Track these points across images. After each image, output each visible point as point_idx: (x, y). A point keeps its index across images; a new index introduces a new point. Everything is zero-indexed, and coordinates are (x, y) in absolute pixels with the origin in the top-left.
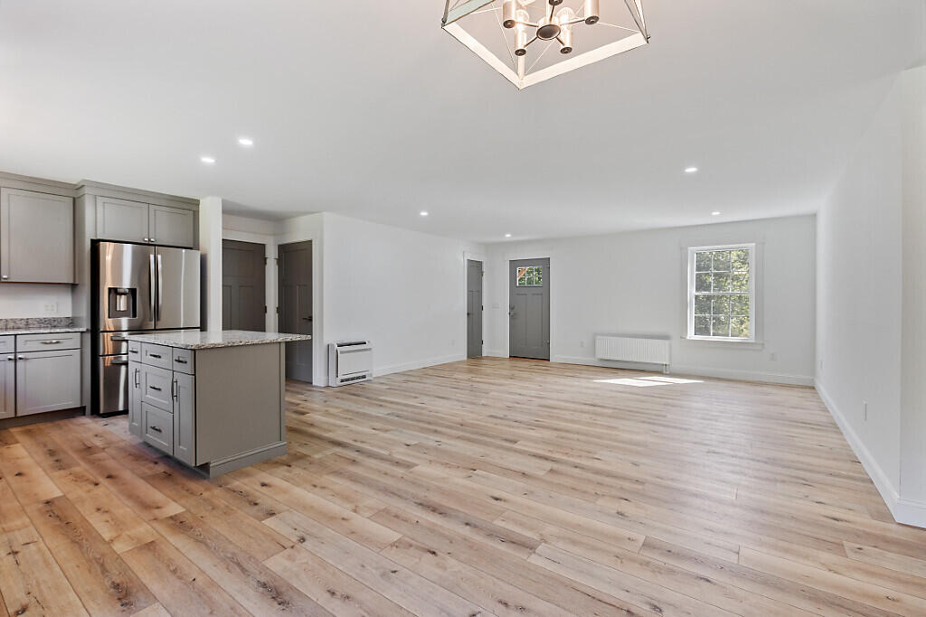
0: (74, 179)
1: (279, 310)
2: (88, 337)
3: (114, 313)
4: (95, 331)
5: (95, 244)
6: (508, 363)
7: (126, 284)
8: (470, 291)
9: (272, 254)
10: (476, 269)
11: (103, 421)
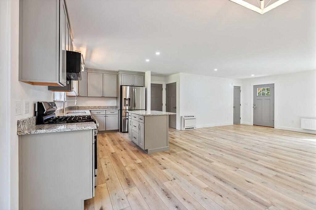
0: (117, 70)
1: (166, 105)
2: (120, 111)
3: (125, 105)
4: (121, 110)
5: (121, 86)
6: (253, 127)
7: (128, 97)
9: (164, 87)
10: (237, 90)
11: (123, 134)
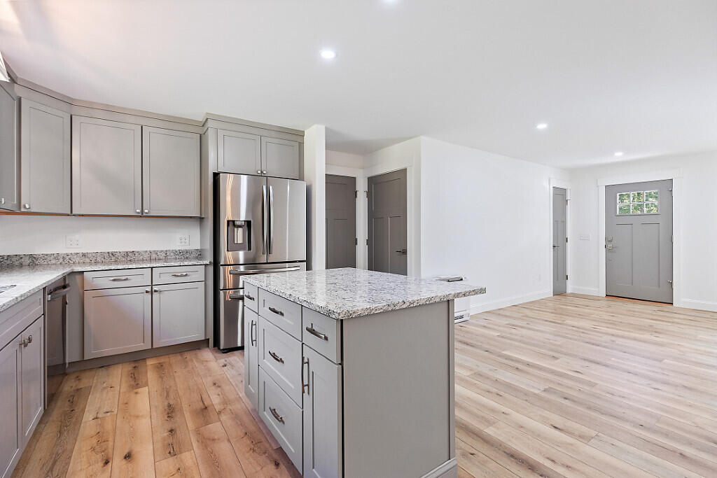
1: (369, 242)
2: (211, 269)
3: (232, 247)
4: (216, 264)
5: (216, 175)
6: (605, 303)
7: (243, 217)
8: (555, 222)
9: (362, 187)
10: (560, 196)
